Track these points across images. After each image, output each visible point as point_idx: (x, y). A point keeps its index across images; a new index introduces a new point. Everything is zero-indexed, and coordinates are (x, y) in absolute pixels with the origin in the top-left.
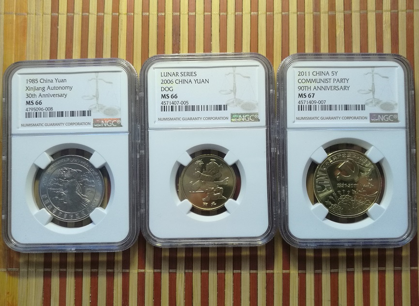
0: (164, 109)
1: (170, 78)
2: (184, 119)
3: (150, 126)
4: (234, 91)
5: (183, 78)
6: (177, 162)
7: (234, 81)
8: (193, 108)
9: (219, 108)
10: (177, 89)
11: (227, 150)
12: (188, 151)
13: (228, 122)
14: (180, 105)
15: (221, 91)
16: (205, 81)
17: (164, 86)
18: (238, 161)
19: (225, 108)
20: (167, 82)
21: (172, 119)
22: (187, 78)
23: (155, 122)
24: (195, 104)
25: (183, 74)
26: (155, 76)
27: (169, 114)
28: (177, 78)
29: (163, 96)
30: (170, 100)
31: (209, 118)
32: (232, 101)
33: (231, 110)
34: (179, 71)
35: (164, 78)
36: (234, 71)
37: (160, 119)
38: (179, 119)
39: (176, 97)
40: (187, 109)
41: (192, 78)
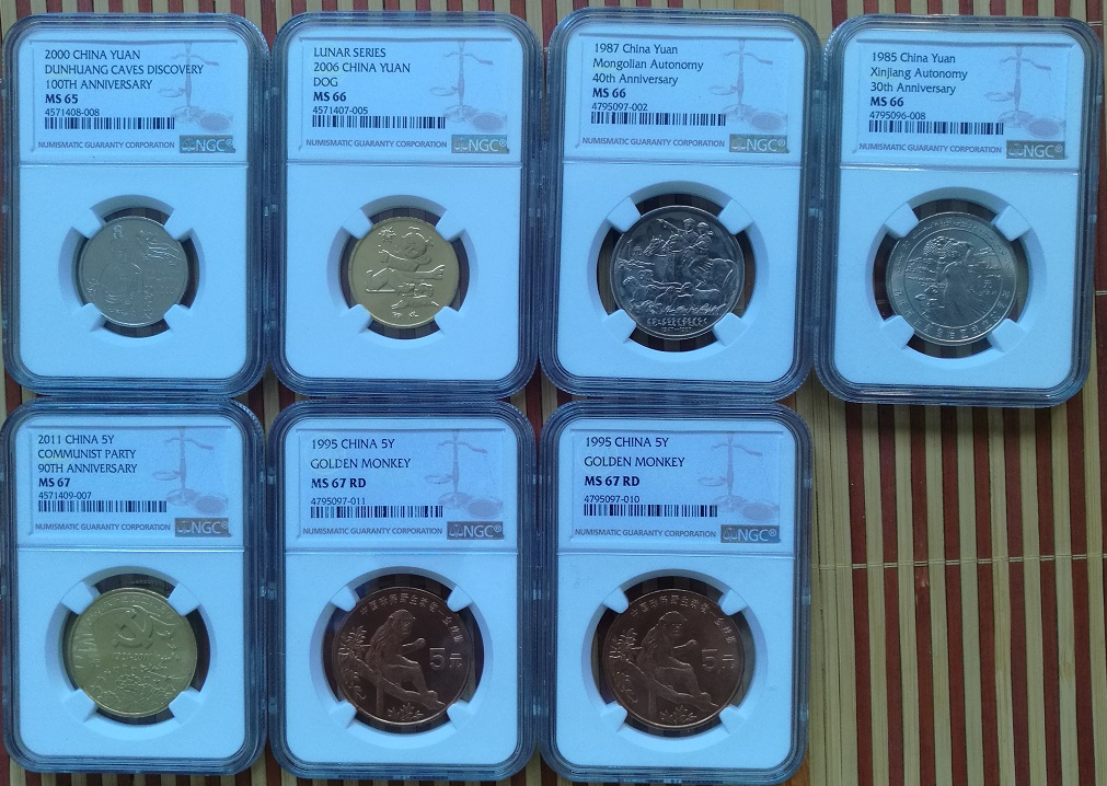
0: (318, 121)
1: (331, 59)
2: (358, 144)
3: (290, 156)
4: (460, 90)
5: (359, 60)
6: (343, 230)
7: (462, 69)
8: (377, 122)
9: (429, 123)
10: (345, 81)
11: (443, 210)
12: (365, 208)
13: (445, 153)
14: (352, 114)
15: (435, 88)
16: (401, 67)
17: (321, 74)
18: (464, 232)
19: (441, 123)
20: (326, 67)
21: (333, 143)
22: (367, 60)
23: (300, 148)
24: (381, 113)
25: (358, 53)
26: (303, 55)
27: (327, 132)
28: (347, 59)
29: (318, 96)
30: (332, 103)
31: (408, 144)
32: (455, 109)
33: (454, 127)
34: (352, 45)
35: (320, 60)
36: (461, 50)
37: (310, 143)
38: (348, 143)
39: (342, 97)
40: (364, 123)
41: (377, 61)
